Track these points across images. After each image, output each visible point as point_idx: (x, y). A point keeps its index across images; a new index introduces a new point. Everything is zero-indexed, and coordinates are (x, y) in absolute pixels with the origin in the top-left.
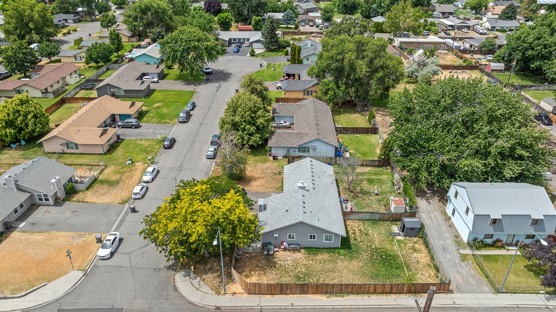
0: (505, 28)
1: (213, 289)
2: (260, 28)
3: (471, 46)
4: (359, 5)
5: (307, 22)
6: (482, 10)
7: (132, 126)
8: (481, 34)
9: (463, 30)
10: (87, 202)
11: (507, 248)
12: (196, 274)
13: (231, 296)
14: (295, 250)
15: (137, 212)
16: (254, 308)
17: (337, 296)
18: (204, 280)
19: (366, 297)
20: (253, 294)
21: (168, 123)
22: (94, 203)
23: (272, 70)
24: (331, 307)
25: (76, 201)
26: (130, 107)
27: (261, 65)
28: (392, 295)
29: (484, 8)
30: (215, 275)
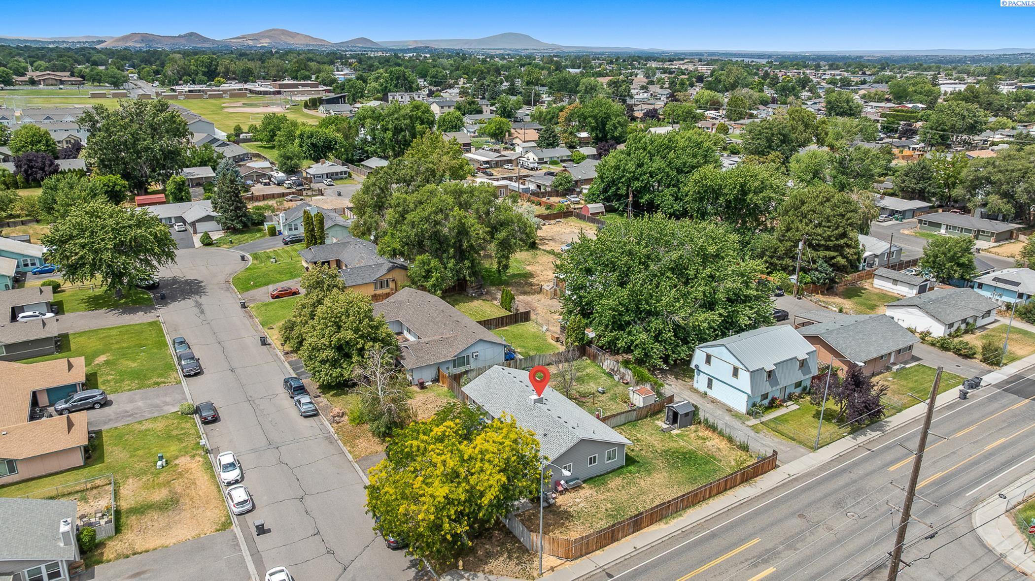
0: (555, 159)
1: (518, 576)
2: (186, 197)
3: (539, 187)
4: (336, 142)
5: (255, 178)
6: (504, 136)
7: (94, 404)
8: (532, 169)
9: (506, 167)
10: (147, 551)
11: (785, 404)
12: (471, 571)
13: (551, 573)
14: (576, 488)
15: (269, 531)
16: (594, 573)
17: (674, 518)
18: (491, 572)
19: (704, 505)
20: (579, 557)
21: (164, 383)
22: (163, 547)
23: (272, 262)
24: (680, 532)
25: (118, 558)
26: (69, 371)
27: (243, 258)
28: (728, 492)
29: (507, 134)
30: (501, 559)
